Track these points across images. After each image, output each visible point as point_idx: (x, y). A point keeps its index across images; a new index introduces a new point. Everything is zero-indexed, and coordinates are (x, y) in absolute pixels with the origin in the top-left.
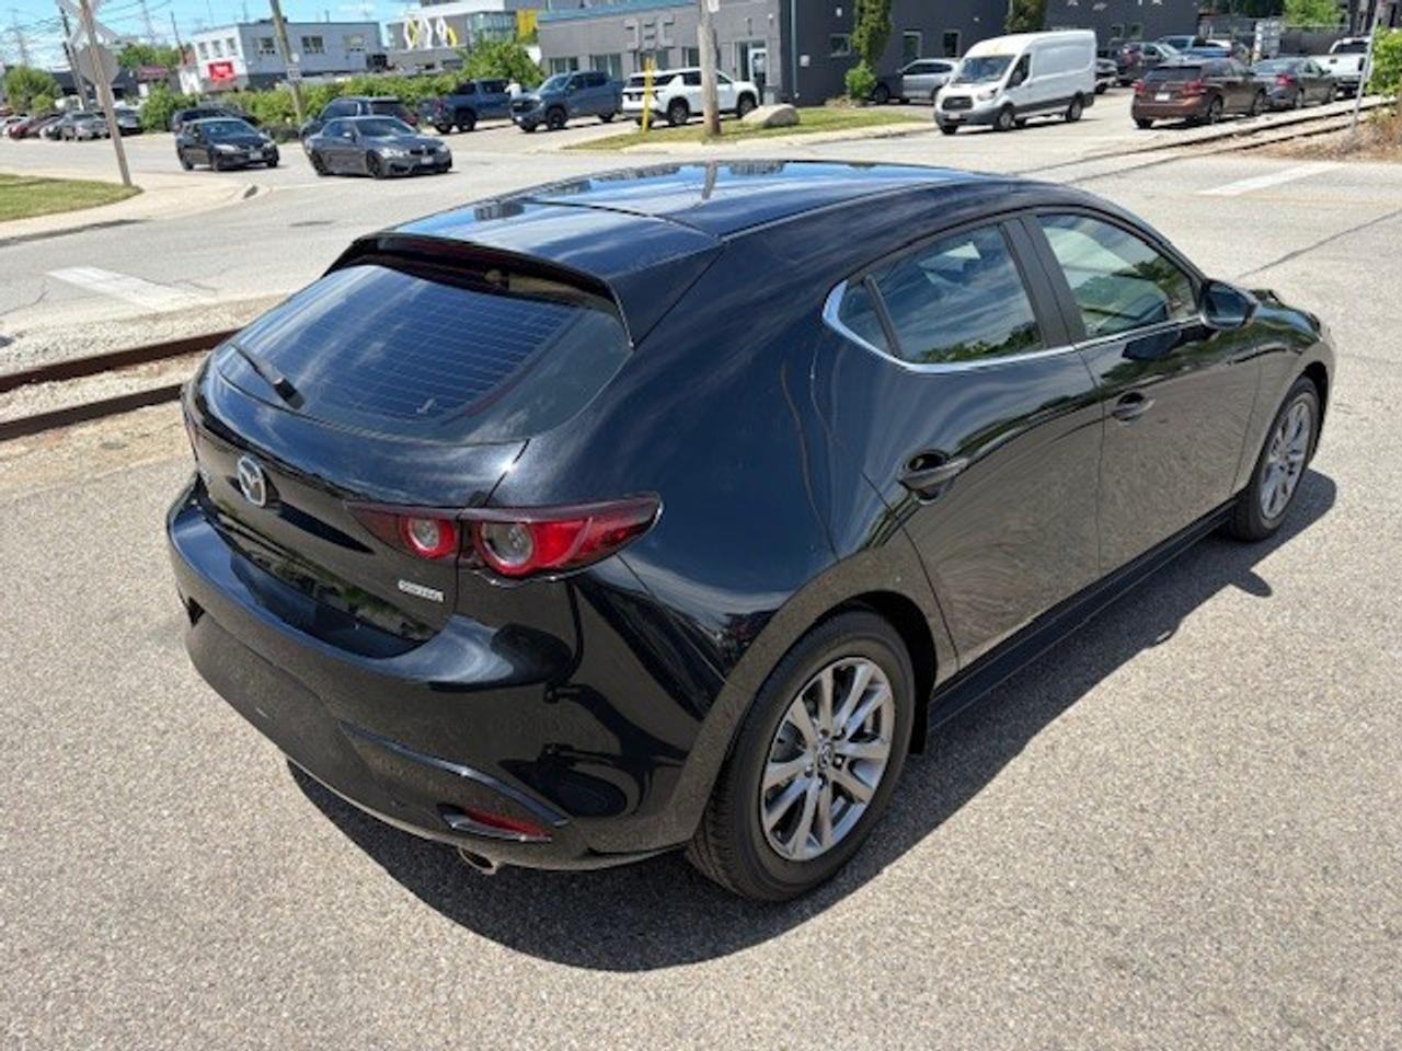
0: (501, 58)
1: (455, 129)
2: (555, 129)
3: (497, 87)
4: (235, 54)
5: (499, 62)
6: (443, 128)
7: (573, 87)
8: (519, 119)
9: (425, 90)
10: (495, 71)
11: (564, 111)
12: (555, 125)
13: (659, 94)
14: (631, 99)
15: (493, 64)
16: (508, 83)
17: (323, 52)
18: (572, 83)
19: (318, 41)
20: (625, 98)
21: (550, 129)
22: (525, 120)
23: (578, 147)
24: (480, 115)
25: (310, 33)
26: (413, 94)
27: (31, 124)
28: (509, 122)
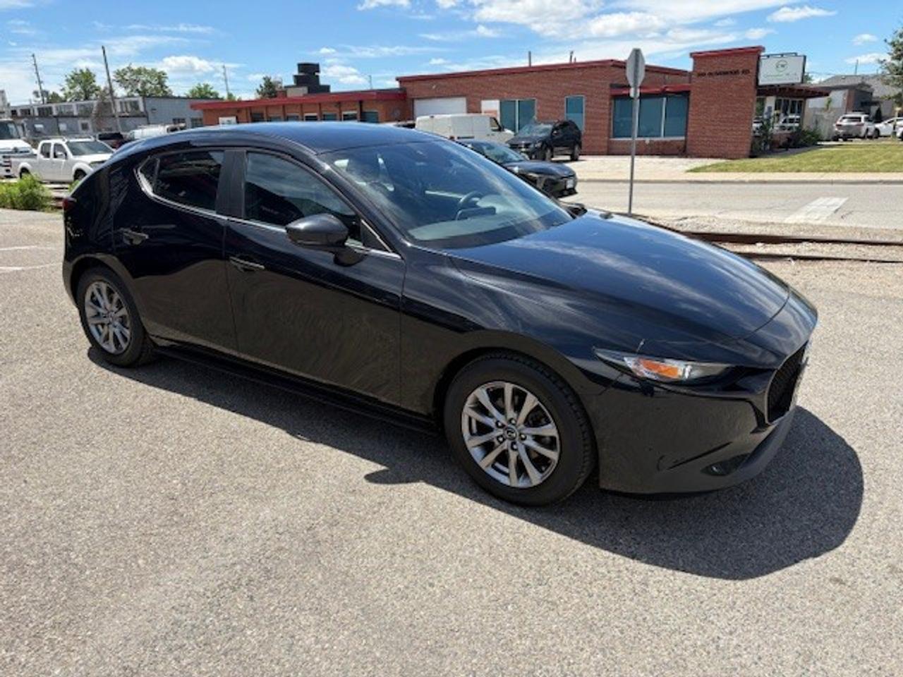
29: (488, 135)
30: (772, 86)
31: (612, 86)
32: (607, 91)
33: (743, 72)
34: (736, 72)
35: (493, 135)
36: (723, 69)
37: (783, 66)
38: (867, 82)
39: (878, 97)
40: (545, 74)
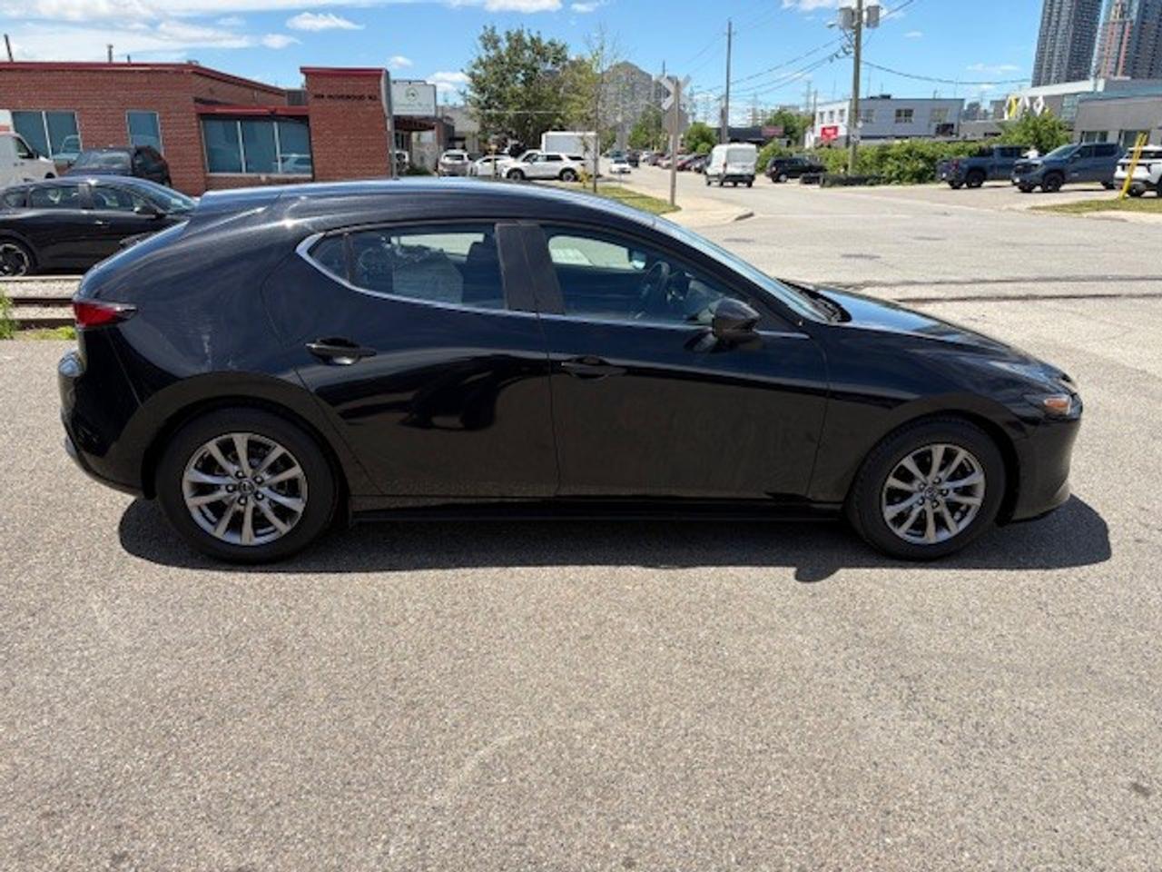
0: (1034, 128)
1: (965, 186)
2: (1050, 191)
3: (1017, 152)
4: (842, 121)
5: (1032, 132)
6: (956, 184)
7: (1078, 156)
8: (1017, 180)
9: (958, 152)
10: (1025, 140)
11: (1063, 178)
12: (1050, 188)
13: (1153, 167)
14: (1123, 169)
15: (1025, 134)
16: (1028, 149)
17: (911, 121)
18: (1079, 152)
19: (909, 113)
20: (1119, 168)
21: (1044, 191)
22: (1022, 181)
23: (1045, 208)
24: (990, 175)
25: (903, 107)
26: (946, 155)
27: (689, 161)
28: (1009, 183)
29: (16, 165)
30: (411, 117)
31: (197, 100)
32: (193, 109)
33: (370, 98)
34: (361, 97)
35: (22, 164)
36: (345, 92)
37: (413, 95)
38: (448, 114)
39: (461, 133)
40: (87, 76)
